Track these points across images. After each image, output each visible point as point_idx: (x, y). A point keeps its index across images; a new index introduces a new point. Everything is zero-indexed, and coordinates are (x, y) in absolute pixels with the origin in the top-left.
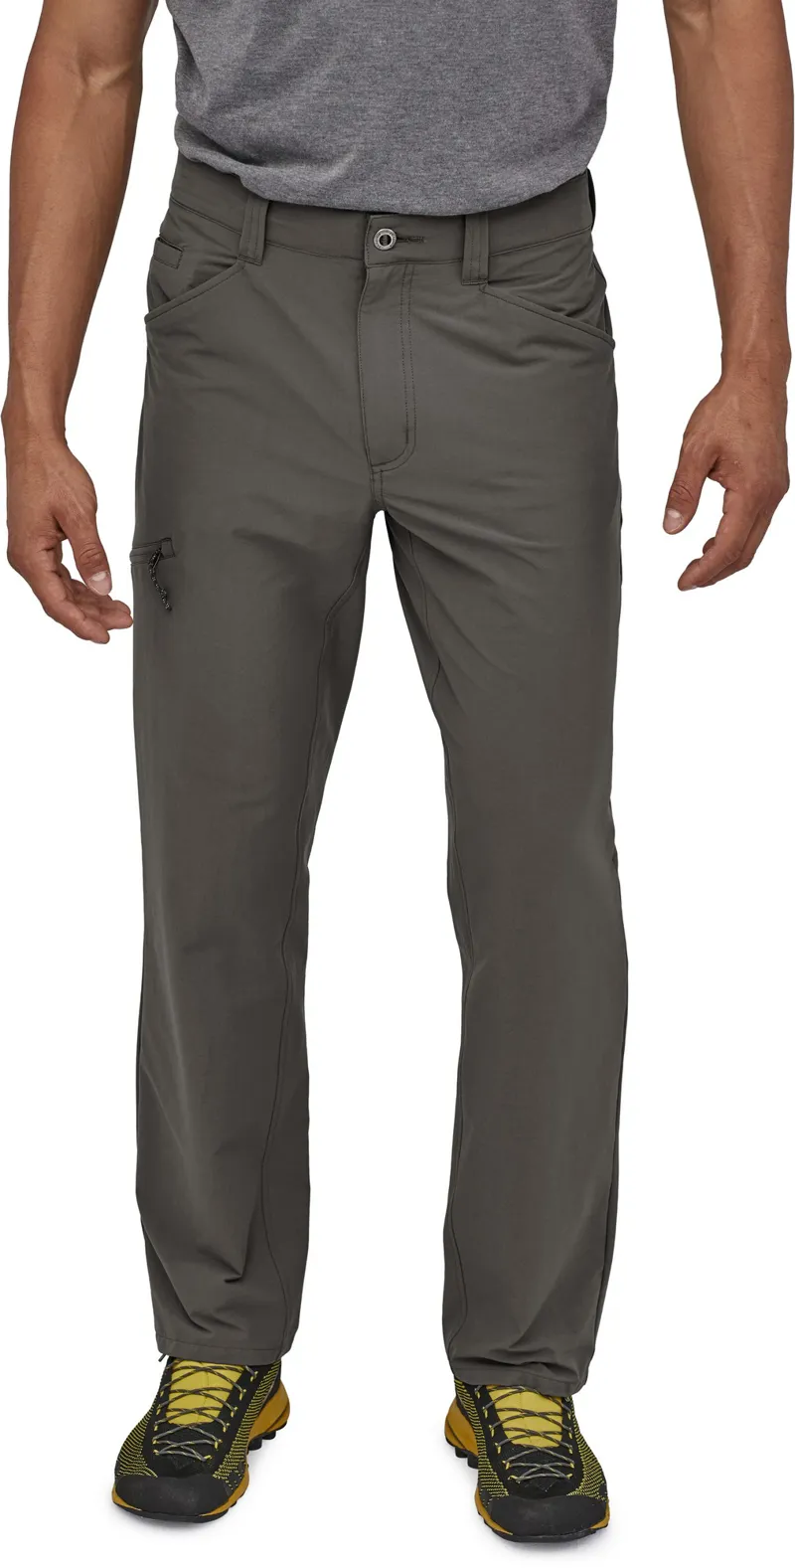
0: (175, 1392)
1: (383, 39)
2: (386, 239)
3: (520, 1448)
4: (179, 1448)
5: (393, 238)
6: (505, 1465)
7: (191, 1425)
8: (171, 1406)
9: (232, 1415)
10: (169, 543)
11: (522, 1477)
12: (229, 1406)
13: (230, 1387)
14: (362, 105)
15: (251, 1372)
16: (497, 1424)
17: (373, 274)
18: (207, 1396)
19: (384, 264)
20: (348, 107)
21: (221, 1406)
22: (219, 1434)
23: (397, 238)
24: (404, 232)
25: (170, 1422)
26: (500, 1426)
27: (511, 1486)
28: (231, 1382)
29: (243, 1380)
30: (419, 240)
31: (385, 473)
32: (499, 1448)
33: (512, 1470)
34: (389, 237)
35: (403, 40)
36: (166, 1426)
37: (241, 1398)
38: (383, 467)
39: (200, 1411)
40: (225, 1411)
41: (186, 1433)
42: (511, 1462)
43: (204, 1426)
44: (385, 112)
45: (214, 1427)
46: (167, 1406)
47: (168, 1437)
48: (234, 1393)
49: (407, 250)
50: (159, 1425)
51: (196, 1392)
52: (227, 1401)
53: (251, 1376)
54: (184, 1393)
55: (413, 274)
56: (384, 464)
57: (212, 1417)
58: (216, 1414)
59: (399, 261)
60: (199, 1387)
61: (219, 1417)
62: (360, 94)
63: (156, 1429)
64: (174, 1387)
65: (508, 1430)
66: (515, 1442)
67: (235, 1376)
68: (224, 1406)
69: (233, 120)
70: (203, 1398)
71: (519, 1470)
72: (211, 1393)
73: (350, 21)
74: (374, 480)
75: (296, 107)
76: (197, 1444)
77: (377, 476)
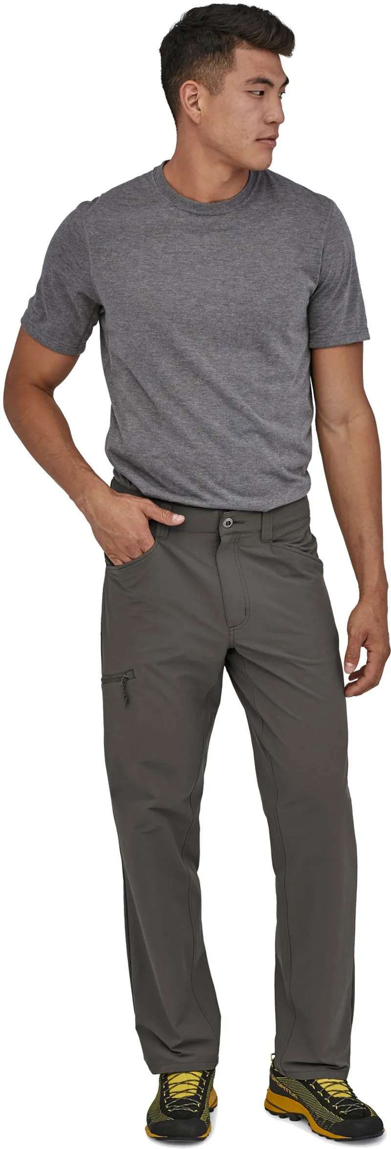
0: (171, 1084)
1: (219, 424)
2: (228, 523)
3: (338, 1099)
4: (181, 1108)
5: (232, 522)
6: (335, 1107)
7: (184, 1097)
8: (171, 1091)
9: (202, 1092)
10: (132, 672)
11: (346, 1111)
12: (200, 1087)
13: (199, 1079)
14: (211, 454)
15: (207, 1072)
16: (322, 1090)
17: (224, 539)
18: (189, 1084)
19: (228, 534)
20: (204, 454)
21: (197, 1088)
22: (199, 1101)
23: (233, 522)
24: (237, 520)
25: (173, 1098)
26: (324, 1090)
27: (342, 1116)
28: (199, 1077)
29: (204, 1076)
30: (242, 523)
31: (235, 631)
32: (328, 1100)
33: (340, 1109)
34: (230, 522)
35: (228, 424)
36: (171, 1099)
37: (204, 1084)
38: (234, 628)
39: (187, 1091)
40: (199, 1090)
41: (181, 1101)
42: (337, 1105)
43: (190, 1097)
44: (221, 457)
45: (196, 1097)
46: (169, 1091)
47: (174, 1104)
48: (201, 1082)
49: (238, 528)
50: (167, 1100)
51: (183, 1083)
52: (199, 1085)
53: (207, 1074)
54: (176, 1084)
55: (239, 539)
56: (234, 626)
57: (194, 1093)
58: (195, 1091)
59: (234, 533)
60: (183, 1080)
61: (197, 1093)
62: (210, 448)
63: (166, 1102)
64: (169, 1083)
65: (329, 1091)
66: (335, 1096)
67: (200, 1074)
68: (198, 1088)
69: (147, 457)
70: (187, 1085)
71: (344, 1109)
72: (190, 1082)
73: (204, 415)
74: (230, 635)
75: (178, 453)
76: (189, 1105)
77: (232, 633)
